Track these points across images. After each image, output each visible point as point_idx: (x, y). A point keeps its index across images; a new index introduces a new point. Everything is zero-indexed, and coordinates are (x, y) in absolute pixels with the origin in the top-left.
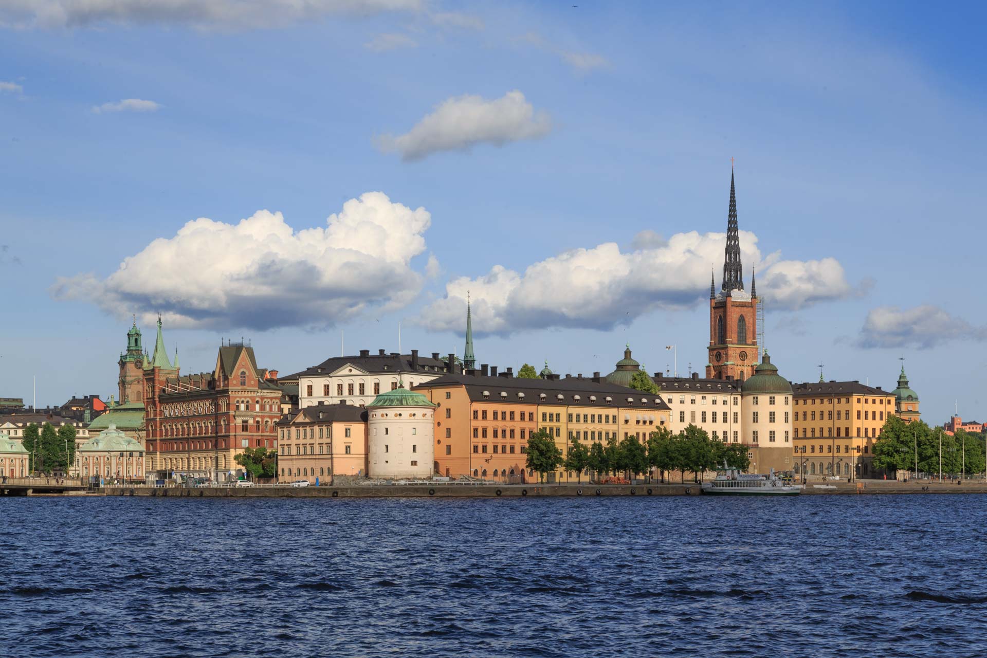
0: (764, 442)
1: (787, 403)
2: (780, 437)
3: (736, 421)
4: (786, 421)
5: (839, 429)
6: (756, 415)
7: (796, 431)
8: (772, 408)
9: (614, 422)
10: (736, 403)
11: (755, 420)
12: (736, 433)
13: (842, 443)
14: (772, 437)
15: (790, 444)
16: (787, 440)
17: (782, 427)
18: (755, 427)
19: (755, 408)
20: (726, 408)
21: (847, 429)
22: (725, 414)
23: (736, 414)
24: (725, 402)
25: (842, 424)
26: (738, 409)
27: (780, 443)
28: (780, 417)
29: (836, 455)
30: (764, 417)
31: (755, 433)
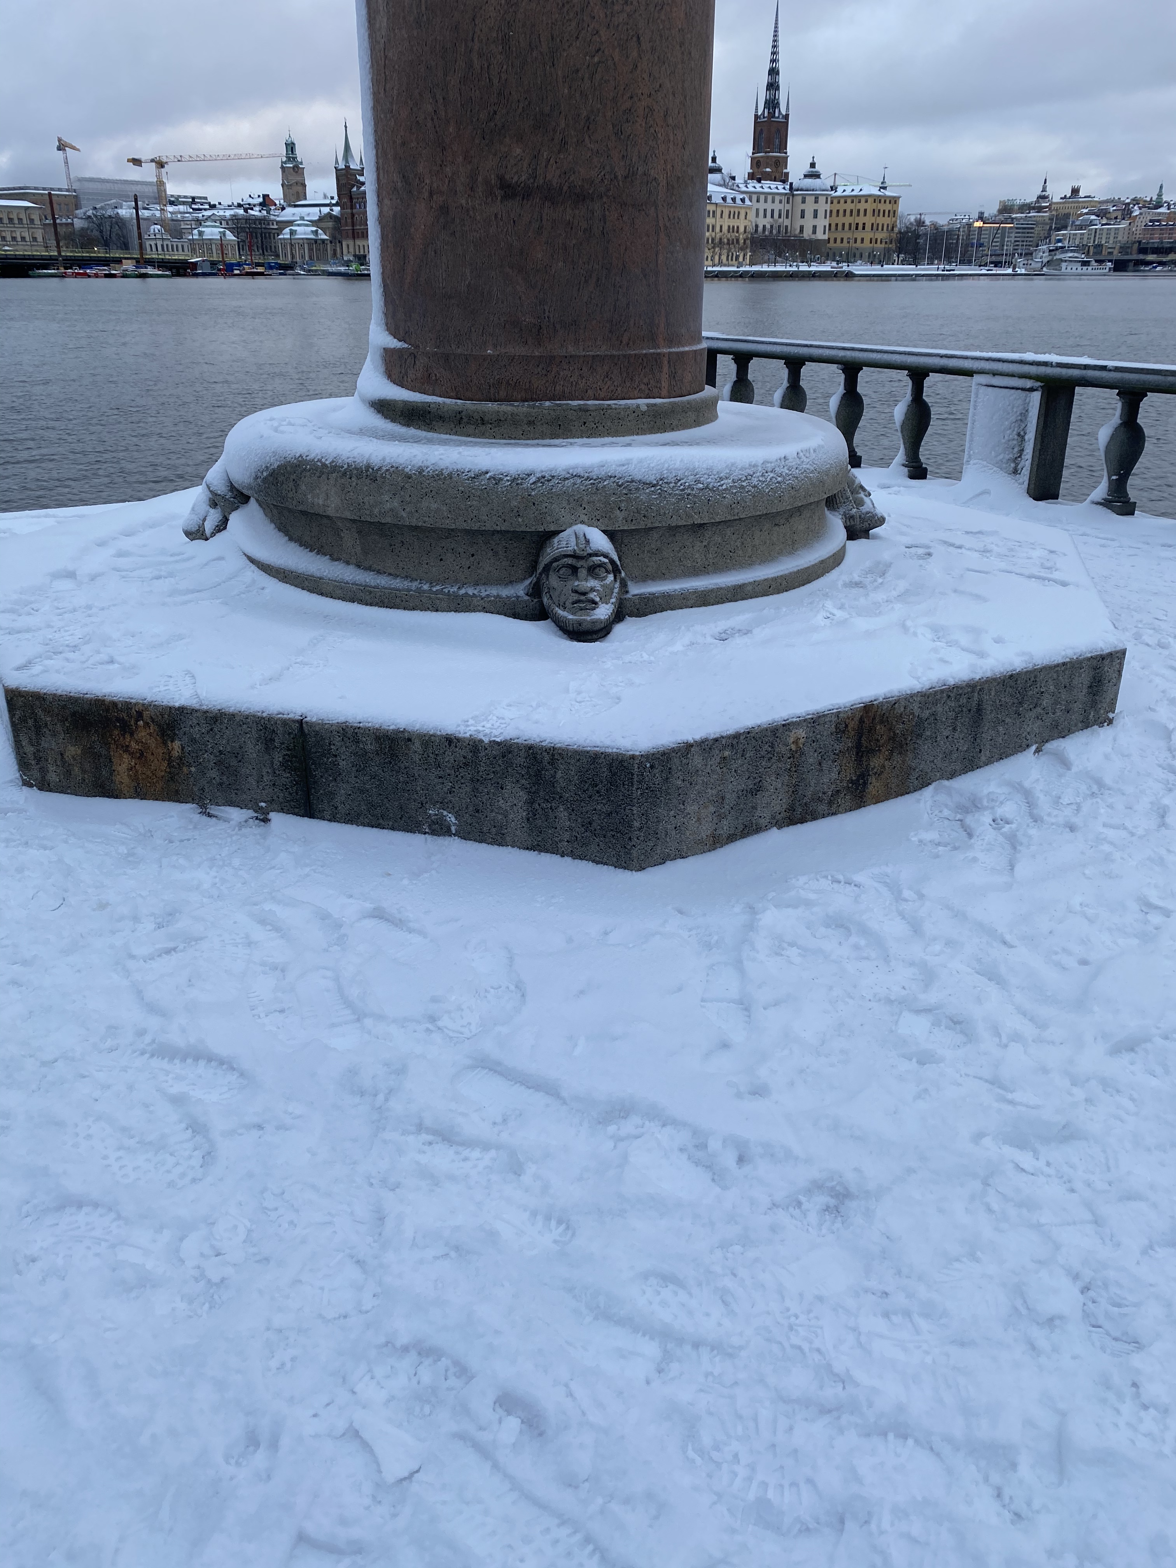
0: (807, 234)
1: (827, 202)
2: (820, 230)
3: (787, 217)
4: (826, 217)
5: (857, 224)
6: (803, 212)
7: (830, 225)
8: (816, 206)
9: (713, 216)
10: (788, 202)
11: (803, 216)
12: (787, 227)
13: (859, 235)
14: (814, 232)
15: (826, 237)
16: (824, 233)
17: (822, 222)
18: (801, 222)
19: (803, 206)
20: (781, 206)
21: (864, 224)
22: (780, 211)
23: (788, 211)
24: (781, 202)
25: (861, 220)
26: (788, 207)
27: (820, 236)
28: (821, 214)
29: (854, 245)
30: (809, 214)
31: (802, 228)
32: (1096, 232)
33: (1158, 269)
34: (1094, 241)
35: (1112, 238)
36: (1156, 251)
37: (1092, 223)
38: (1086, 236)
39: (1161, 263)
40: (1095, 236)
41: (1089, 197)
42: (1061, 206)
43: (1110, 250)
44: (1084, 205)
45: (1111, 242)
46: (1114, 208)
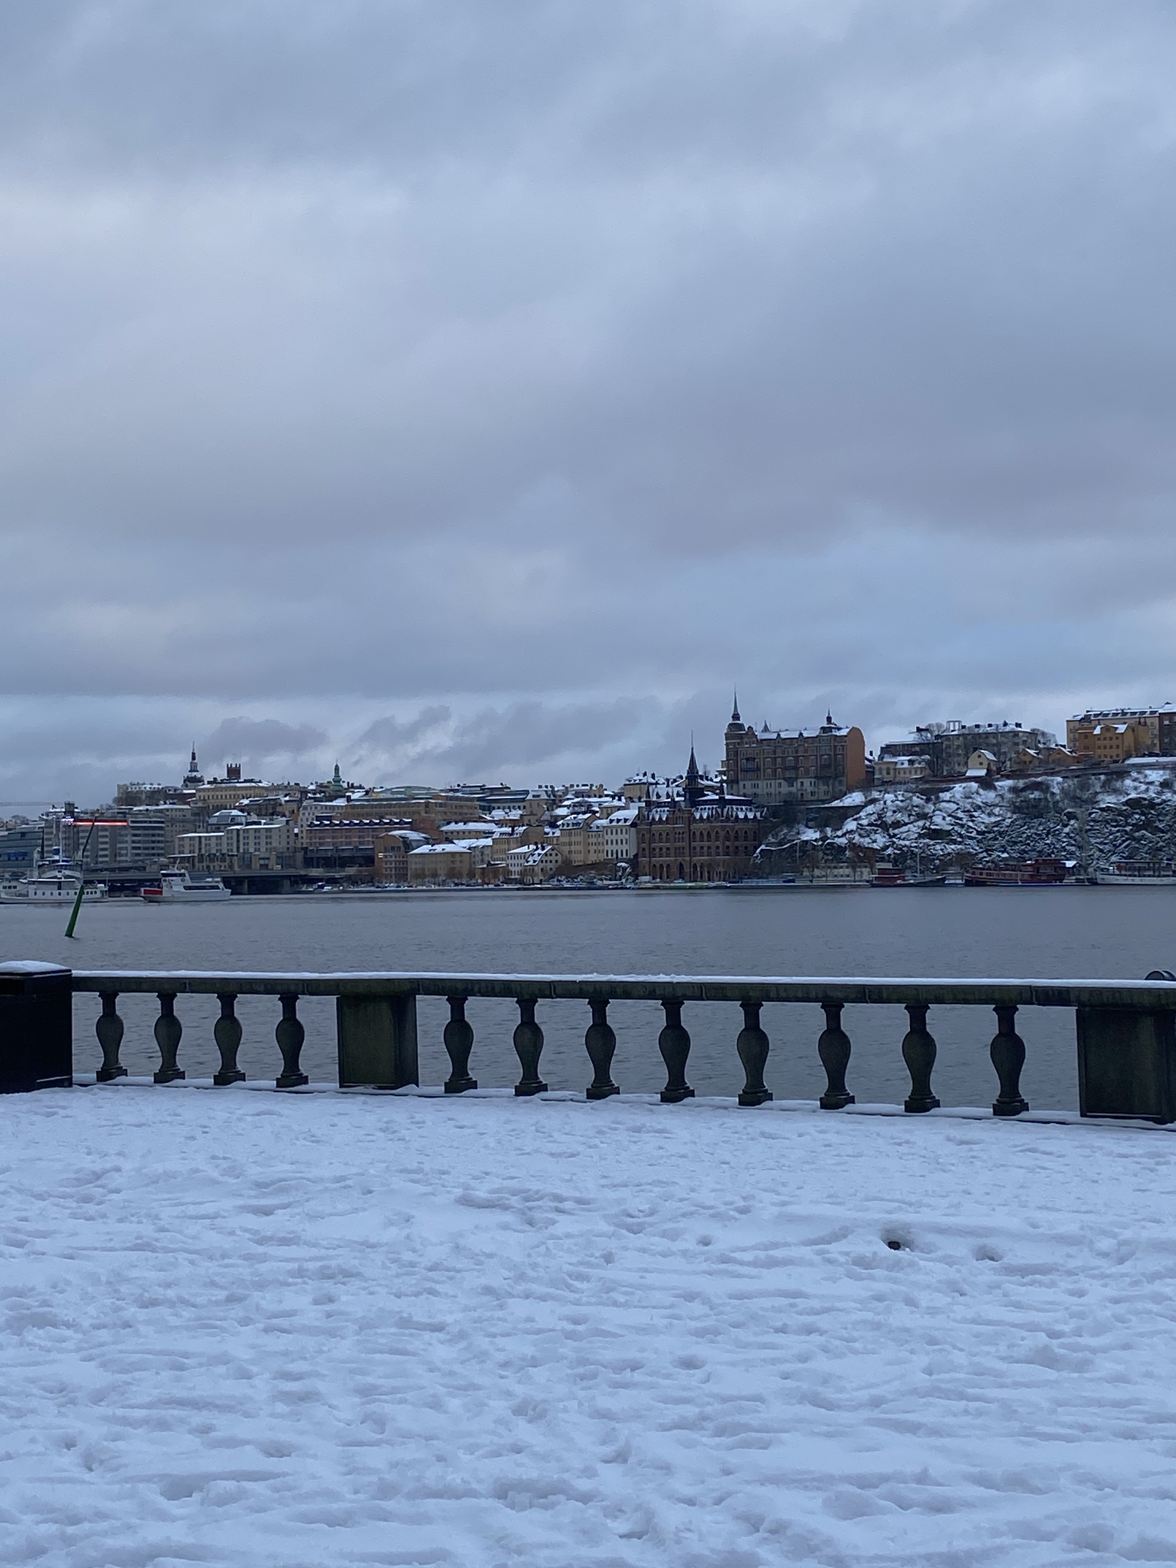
32: (238, 835)
33: (327, 888)
34: (238, 848)
35: (263, 844)
36: (328, 862)
37: (234, 821)
38: (225, 840)
39: (332, 881)
40: (238, 841)
41: (251, 781)
42: (211, 794)
43: (262, 862)
44: (244, 792)
45: (263, 849)
46: (287, 798)
